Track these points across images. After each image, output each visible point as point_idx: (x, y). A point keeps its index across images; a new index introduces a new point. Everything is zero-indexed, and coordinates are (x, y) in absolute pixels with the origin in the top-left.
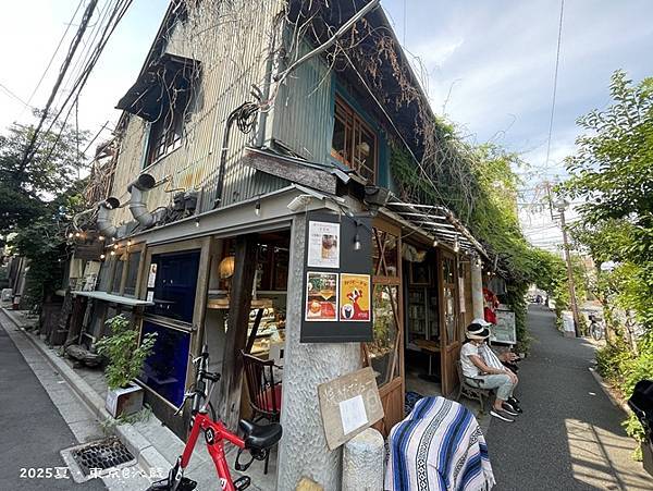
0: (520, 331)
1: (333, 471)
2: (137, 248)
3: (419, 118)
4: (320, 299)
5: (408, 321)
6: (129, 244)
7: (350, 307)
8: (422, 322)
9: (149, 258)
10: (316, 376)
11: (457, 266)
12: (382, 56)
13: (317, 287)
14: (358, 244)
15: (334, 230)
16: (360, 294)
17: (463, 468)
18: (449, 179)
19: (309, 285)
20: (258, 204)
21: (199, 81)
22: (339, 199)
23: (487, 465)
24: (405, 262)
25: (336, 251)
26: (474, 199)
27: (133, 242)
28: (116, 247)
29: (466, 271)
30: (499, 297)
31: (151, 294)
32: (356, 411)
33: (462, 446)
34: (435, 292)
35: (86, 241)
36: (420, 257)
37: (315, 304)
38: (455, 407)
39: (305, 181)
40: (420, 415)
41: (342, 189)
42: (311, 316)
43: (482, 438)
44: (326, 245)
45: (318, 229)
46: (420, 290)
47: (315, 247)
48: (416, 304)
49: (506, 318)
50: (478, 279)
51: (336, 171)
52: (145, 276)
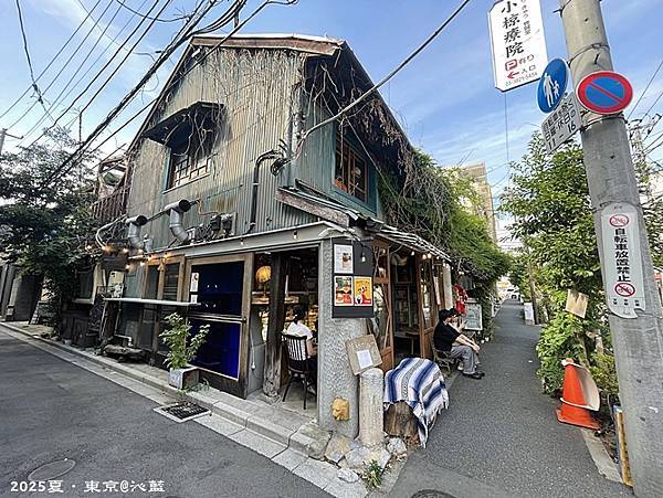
0: (485, 320)
1: (354, 392)
2: (174, 261)
3: (400, 153)
4: (343, 292)
5: (396, 314)
6: (165, 256)
7: (360, 297)
8: (406, 315)
9: (189, 268)
10: (341, 339)
11: (433, 268)
12: (373, 114)
13: (340, 285)
14: (364, 259)
15: (349, 250)
16: (365, 289)
17: (430, 392)
18: (426, 198)
19: (336, 284)
20: (296, 232)
21: (223, 122)
22: (350, 230)
23: (444, 392)
24: (392, 266)
25: (351, 263)
26: (444, 215)
27: (169, 254)
28: (149, 259)
29: (438, 272)
30: (467, 292)
31: (194, 297)
32: (367, 358)
33: (429, 379)
34: (415, 289)
35: (112, 253)
36: (403, 261)
37: (340, 295)
38: (427, 361)
39: (327, 217)
40: (404, 366)
41: (352, 223)
42: (338, 303)
43: (441, 378)
44: (345, 260)
45: (340, 250)
46: (404, 288)
47: (338, 261)
48: (400, 299)
49: (473, 309)
50: (448, 278)
51: (348, 212)
52: (186, 282)
